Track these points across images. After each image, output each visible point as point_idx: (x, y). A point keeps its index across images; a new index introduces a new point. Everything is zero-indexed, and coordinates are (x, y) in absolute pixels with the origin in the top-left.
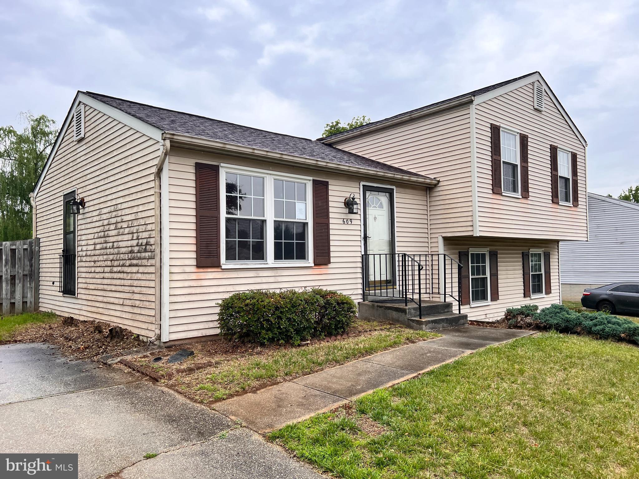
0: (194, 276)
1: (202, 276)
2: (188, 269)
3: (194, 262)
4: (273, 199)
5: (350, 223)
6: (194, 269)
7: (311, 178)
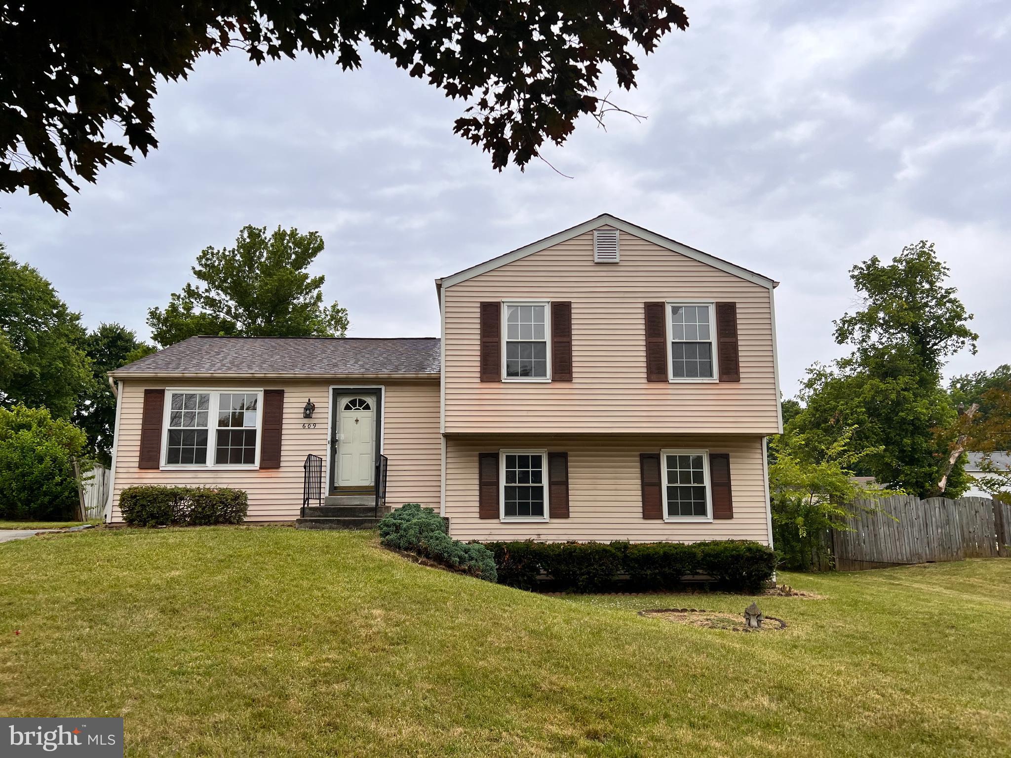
0: (136, 476)
1: (144, 475)
2: (132, 470)
3: (137, 465)
4: (218, 411)
5: (312, 427)
6: (137, 470)
7: (262, 389)
